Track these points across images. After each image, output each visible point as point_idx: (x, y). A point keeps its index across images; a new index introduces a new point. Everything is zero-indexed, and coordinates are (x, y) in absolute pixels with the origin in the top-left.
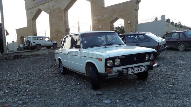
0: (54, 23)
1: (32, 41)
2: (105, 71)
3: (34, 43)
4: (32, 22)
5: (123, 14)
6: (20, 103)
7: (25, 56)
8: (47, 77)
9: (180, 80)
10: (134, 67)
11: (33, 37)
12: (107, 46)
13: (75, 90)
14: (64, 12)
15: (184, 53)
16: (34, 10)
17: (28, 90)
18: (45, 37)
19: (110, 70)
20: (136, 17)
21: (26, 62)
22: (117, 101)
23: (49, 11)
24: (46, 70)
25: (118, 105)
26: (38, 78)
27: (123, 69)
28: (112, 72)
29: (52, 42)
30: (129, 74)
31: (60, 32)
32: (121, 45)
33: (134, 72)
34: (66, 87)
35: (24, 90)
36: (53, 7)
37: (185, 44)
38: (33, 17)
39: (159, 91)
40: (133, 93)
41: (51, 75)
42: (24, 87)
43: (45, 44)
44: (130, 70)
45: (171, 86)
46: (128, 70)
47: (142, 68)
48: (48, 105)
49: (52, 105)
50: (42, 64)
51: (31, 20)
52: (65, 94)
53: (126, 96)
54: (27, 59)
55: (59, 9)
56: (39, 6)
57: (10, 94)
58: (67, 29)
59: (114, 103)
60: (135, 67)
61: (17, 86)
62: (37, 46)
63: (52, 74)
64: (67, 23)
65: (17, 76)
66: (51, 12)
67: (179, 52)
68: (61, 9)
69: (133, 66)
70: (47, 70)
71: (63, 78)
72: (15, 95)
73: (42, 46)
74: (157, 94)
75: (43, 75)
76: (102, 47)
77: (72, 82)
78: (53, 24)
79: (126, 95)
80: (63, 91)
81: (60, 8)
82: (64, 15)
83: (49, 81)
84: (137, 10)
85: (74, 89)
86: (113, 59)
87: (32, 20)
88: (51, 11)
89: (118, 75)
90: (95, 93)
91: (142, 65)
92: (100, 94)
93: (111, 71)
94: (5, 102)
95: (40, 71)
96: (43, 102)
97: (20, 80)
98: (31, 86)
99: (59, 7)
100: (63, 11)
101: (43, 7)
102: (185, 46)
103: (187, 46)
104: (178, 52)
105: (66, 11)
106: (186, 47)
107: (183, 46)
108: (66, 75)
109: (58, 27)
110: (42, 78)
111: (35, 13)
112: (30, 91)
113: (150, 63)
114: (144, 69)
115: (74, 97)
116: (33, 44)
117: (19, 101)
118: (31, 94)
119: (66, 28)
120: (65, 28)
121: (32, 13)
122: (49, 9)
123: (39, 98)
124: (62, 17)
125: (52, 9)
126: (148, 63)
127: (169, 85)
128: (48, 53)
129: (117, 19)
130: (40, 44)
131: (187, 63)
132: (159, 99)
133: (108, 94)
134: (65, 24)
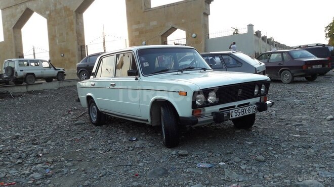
0: (58, 35)
1: (17, 68)
2: (193, 114)
3: (21, 71)
4: (14, 32)
5: (183, 20)
6: (37, 178)
7: (16, 93)
8: (68, 130)
9: (308, 127)
10: (236, 106)
11: (20, 61)
12: (184, 72)
13: (133, 150)
14: (77, 15)
15: (292, 86)
16: (18, 10)
17: (41, 155)
18: (43, 61)
19: (200, 111)
20: (206, 26)
21: (19, 104)
22: (220, 164)
23: (48, 12)
24: (62, 119)
25: (225, 170)
26: (50, 133)
27: (220, 109)
28: (203, 115)
29: (56, 69)
30: (231, 118)
31: (69, 51)
32: (206, 69)
33: (238, 114)
34: (114, 146)
35: (33, 155)
36: (55, 5)
37: (292, 71)
38: (14, 23)
39: (283, 145)
40: (242, 150)
41: (75, 128)
42: (29, 149)
43: (43, 74)
44: (234, 111)
45: (297, 137)
46: (231, 111)
47: (251, 107)
48: (95, 177)
49: (102, 176)
50: (51, 108)
51: (12, 30)
52: (117, 157)
53: (232, 156)
54: (20, 98)
55: (66, 9)
56: (27, 3)
57: (7, 163)
58: (81, 46)
59: (216, 168)
60: (239, 106)
61: (14, 147)
62: (28, 76)
63: (76, 125)
64: (81, 35)
65: (8, 130)
66: (52, 14)
67: (283, 84)
68: (71, 10)
69: (236, 104)
70: (64, 118)
71: (100, 131)
72: (19, 163)
73: (36, 76)
74: (282, 149)
75: (58, 127)
76: (176, 73)
77: (120, 138)
78: (55, 36)
79: (231, 153)
80: (111, 152)
81: (68, 7)
82: (76, 20)
83: (74, 136)
84: (207, 14)
85: (131, 149)
86: (206, 92)
87: (14, 28)
88: (50, 12)
89: (214, 119)
90: (174, 152)
91: (249, 103)
92: (185, 154)
93: (202, 113)
94: (5, 177)
95: (52, 121)
96: (83, 172)
97: (17, 137)
98: (43, 146)
99: (66, 7)
100: (74, 14)
101: (35, 5)
102: (292, 74)
103: (295, 75)
104: (281, 84)
105: (79, 13)
106: (293, 77)
107: (288, 75)
108: (104, 126)
109: (65, 42)
110: (59, 132)
111: (19, 16)
112: (44, 155)
113: (260, 99)
114: (253, 110)
115: (138, 162)
116: (20, 74)
117: (32, 173)
118: (50, 160)
119: (81, 44)
120: (78, 44)
121: (13, 16)
122: (47, 9)
123: (70, 167)
124: (72, 23)
125: (53, 8)
126: (257, 100)
127: (295, 135)
128: (59, 88)
129: (173, 29)
130: (33, 74)
131: (304, 101)
132: (290, 157)
133: (198, 153)
134: (78, 38)
